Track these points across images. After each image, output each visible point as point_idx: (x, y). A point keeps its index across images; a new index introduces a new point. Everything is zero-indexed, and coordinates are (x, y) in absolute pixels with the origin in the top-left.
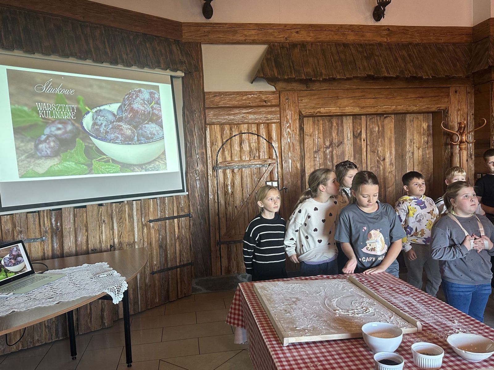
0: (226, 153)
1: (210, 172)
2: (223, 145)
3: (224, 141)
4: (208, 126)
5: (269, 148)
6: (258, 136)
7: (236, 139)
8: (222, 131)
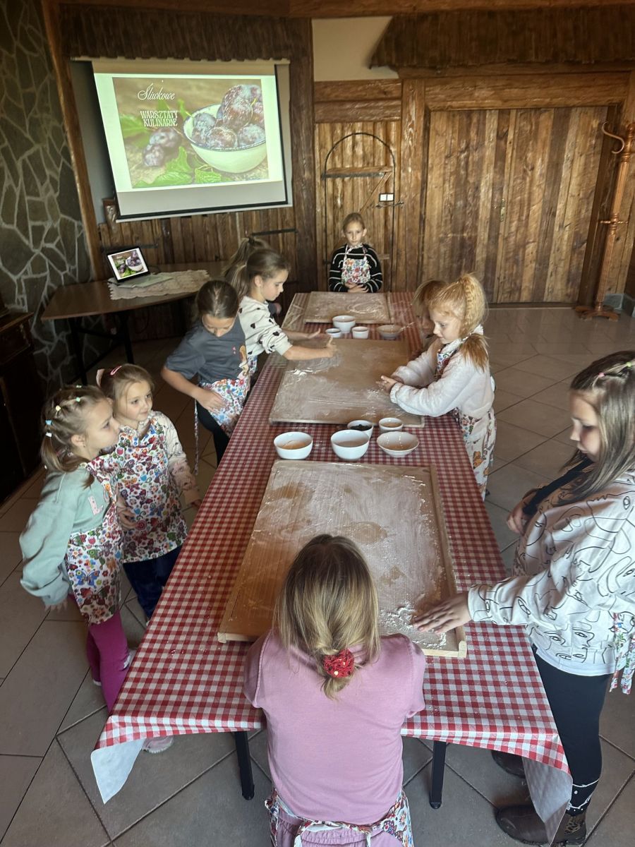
0: (337, 158)
1: (318, 180)
2: (333, 148)
3: (335, 143)
4: (317, 125)
5: (386, 153)
6: (374, 137)
7: (349, 141)
8: (333, 130)
